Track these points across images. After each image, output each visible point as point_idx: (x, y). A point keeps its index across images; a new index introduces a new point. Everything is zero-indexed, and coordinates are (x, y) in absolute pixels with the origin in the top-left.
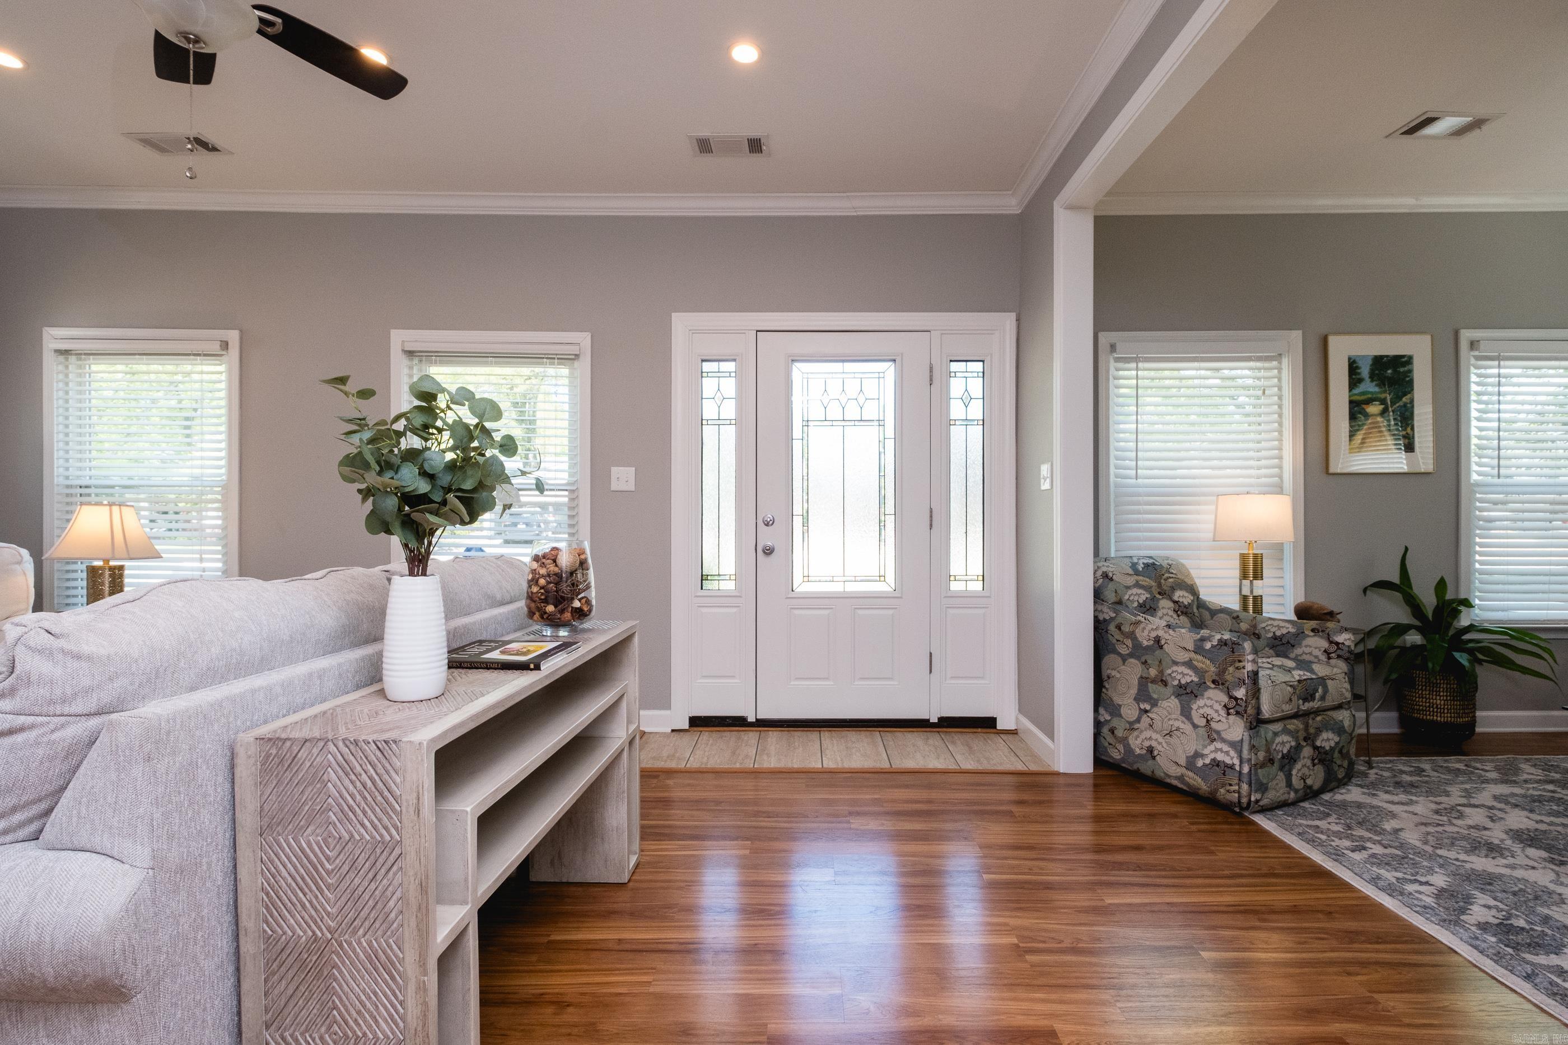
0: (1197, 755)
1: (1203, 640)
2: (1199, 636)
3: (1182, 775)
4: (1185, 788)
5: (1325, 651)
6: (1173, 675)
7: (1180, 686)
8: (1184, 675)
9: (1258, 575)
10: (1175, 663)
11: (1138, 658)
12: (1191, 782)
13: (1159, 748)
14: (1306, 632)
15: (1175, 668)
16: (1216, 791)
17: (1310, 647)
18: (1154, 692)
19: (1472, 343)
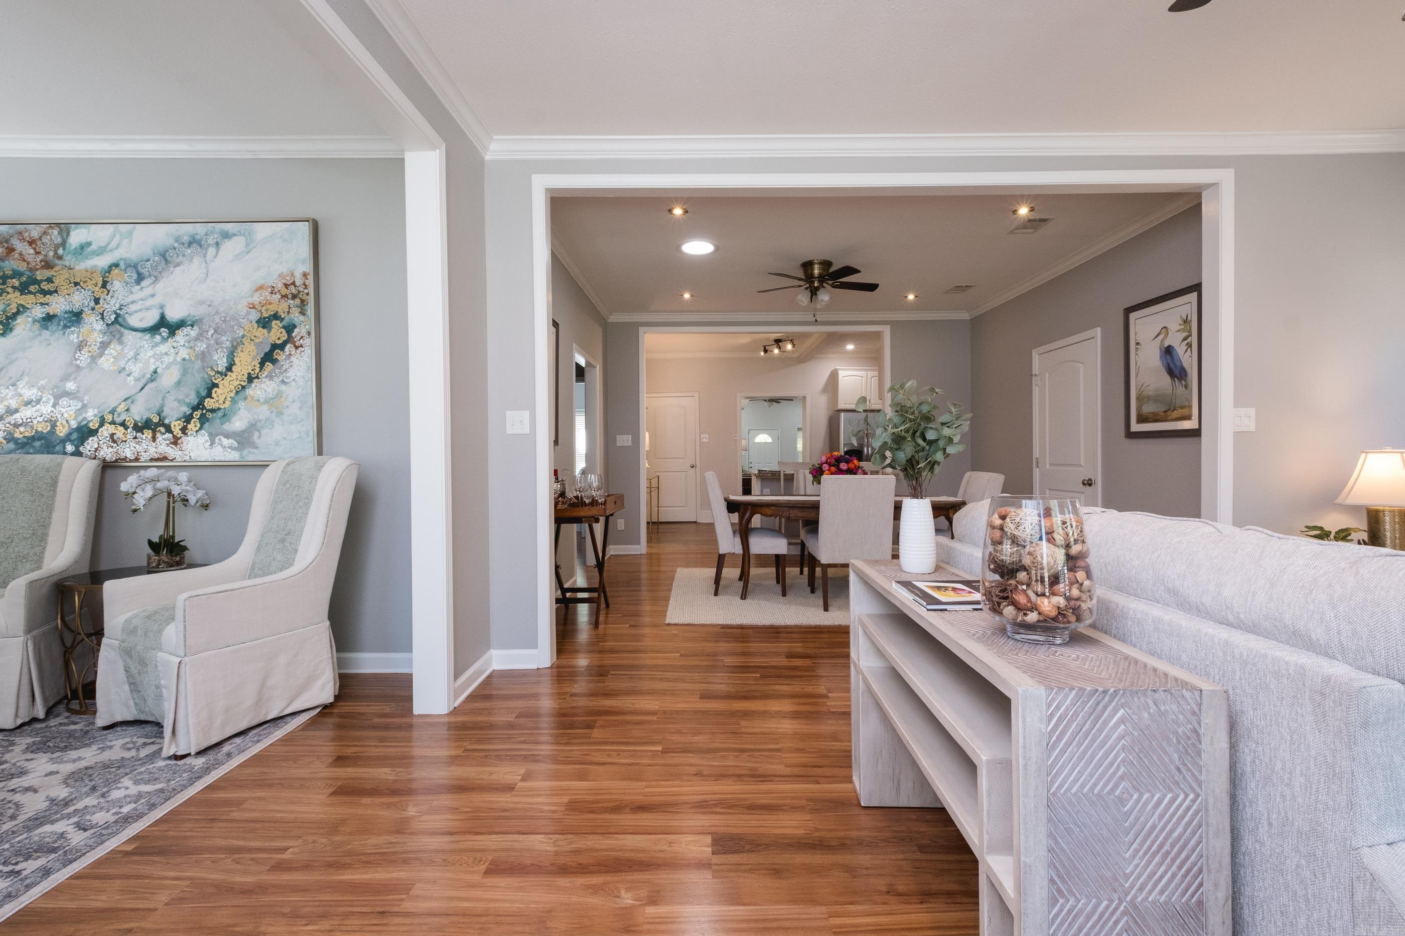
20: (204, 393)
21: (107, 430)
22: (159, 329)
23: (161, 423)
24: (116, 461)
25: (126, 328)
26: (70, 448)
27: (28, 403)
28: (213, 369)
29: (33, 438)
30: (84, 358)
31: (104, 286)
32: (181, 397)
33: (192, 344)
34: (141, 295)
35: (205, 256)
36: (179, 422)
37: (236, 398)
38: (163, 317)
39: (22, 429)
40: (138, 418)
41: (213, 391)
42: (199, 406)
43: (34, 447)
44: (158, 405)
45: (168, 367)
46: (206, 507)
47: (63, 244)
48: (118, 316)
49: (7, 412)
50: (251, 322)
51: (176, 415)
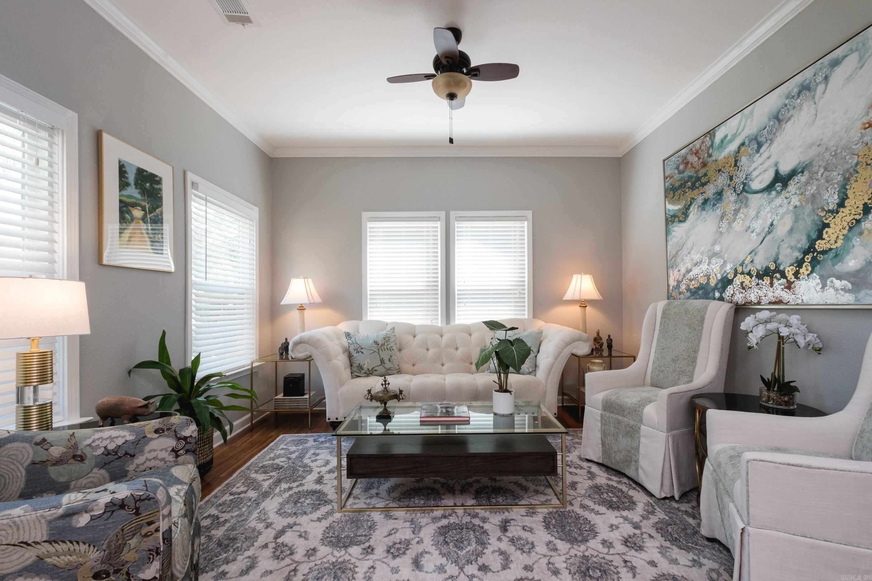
9: (43, 378)
19: (193, 183)
20: (814, 236)
21: (738, 280)
22: (774, 185)
23: (777, 270)
24: (745, 304)
25: (750, 193)
26: (717, 295)
27: (696, 264)
28: (823, 209)
29: (698, 289)
30: (725, 224)
31: (735, 165)
32: (793, 244)
33: (803, 190)
34: (760, 160)
35: (813, 98)
36: (792, 267)
37: (850, 235)
38: (777, 173)
39: (693, 282)
40: (759, 267)
41: (824, 232)
42: (810, 249)
43: (698, 294)
44: (774, 254)
45: (782, 218)
46: (819, 351)
47: (712, 145)
48: (744, 184)
49: (687, 272)
50: (867, 144)
51: (789, 261)
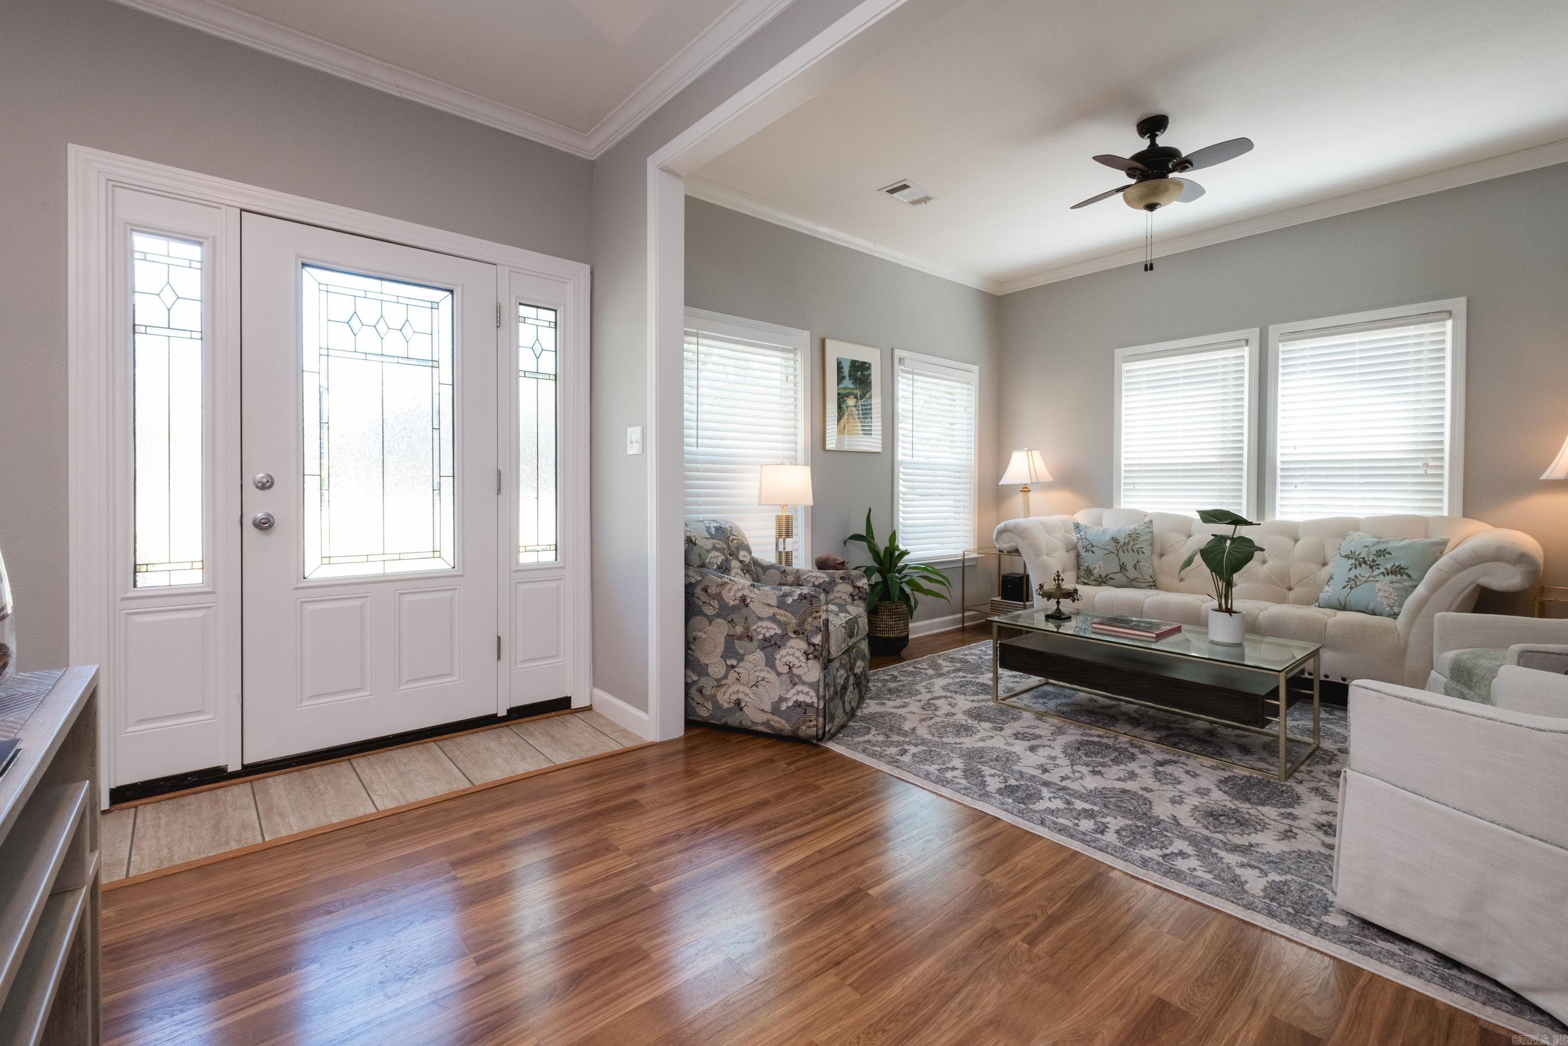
0: (782, 699)
1: (785, 595)
2: (781, 593)
3: (768, 721)
4: (770, 731)
5: (851, 595)
6: (758, 630)
7: (765, 639)
8: (768, 629)
9: (788, 534)
10: (760, 619)
11: (724, 618)
12: (776, 725)
13: (747, 699)
14: (837, 580)
15: (760, 624)
16: (798, 728)
17: (840, 592)
18: (740, 648)
19: (900, 359)
